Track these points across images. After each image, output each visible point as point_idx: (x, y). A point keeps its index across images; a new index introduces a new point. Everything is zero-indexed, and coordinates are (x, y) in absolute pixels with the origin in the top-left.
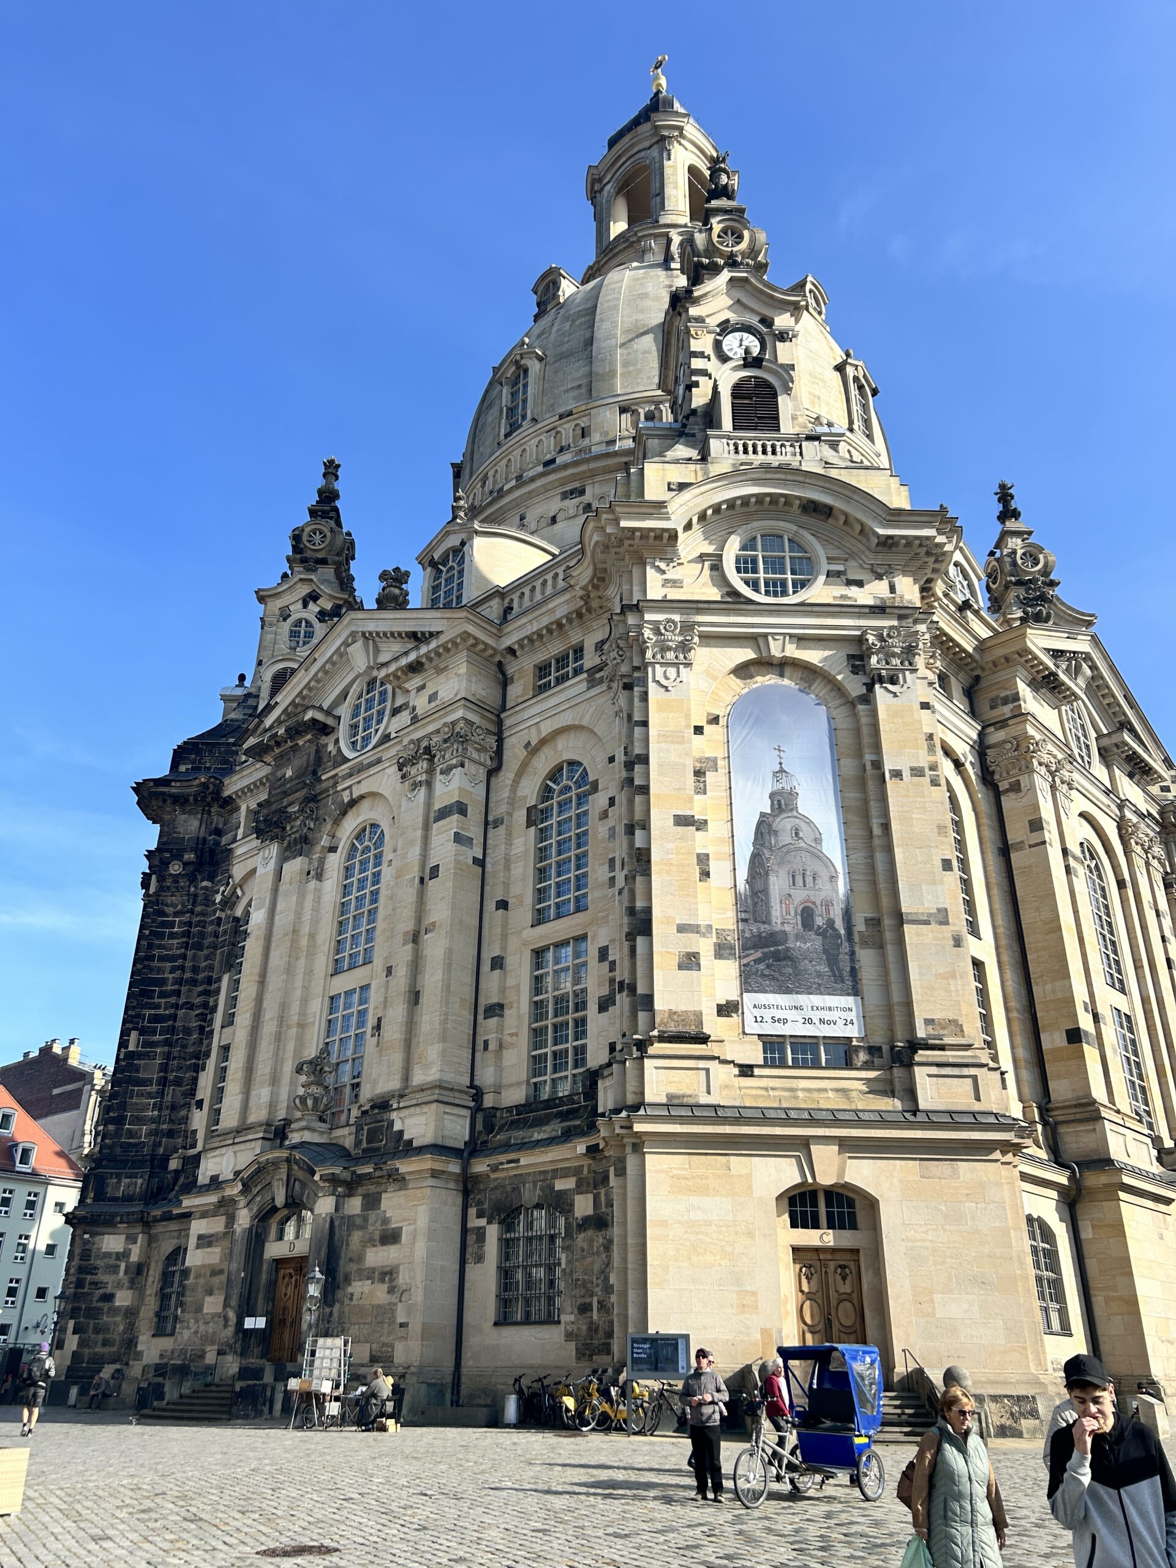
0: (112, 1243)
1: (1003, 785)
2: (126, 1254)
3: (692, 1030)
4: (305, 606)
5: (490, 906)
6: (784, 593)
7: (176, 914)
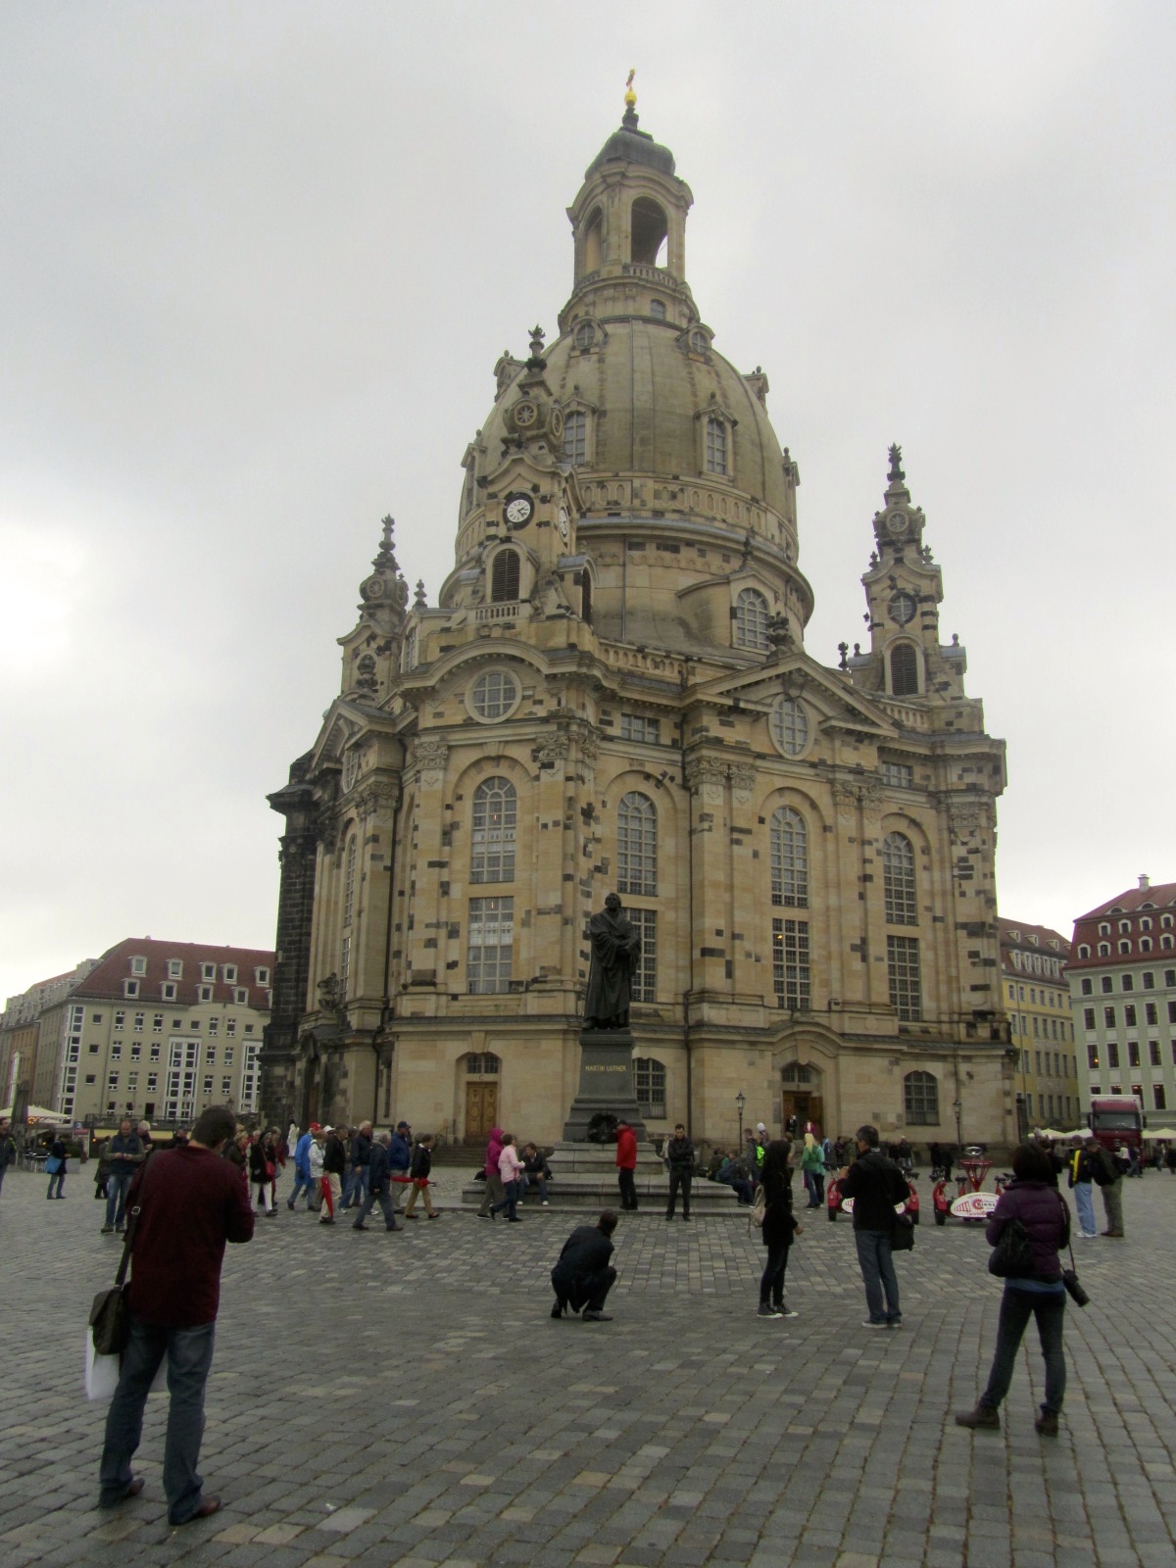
0: (279, 1071)
1: (693, 790)
2: (285, 1077)
3: (428, 979)
4: (368, 645)
5: (396, 894)
6: (498, 715)
7: (298, 877)
